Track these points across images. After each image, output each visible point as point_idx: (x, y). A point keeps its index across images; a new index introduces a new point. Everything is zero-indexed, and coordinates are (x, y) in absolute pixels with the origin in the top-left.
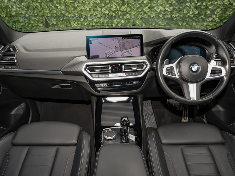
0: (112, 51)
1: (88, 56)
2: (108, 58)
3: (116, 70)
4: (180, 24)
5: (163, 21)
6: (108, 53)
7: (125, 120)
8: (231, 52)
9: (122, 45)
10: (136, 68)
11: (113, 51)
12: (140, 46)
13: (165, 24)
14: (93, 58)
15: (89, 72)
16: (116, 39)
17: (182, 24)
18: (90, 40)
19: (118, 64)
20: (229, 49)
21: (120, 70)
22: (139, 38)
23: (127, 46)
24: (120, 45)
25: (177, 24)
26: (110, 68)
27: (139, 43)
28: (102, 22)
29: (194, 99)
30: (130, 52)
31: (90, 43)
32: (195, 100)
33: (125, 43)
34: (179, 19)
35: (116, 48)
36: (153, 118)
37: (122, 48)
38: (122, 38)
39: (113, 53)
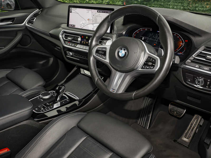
0: (85, 23)
1: (68, 24)
2: (81, 29)
3: (84, 42)
6: (82, 25)
9: (95, 18)
11: (87, 23)
15: (64, 38)
16: (90, 11)
18: (71, 9)
23: (99, 19)
24: (93, 18)
31: (71, 12)
32: (115, 92)
33: (98, 16)
35: (88, 20)
37: (94, 21)
38: (97, 10)
39: (86, 24)
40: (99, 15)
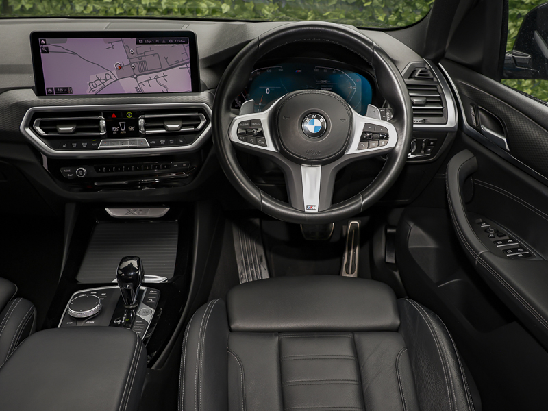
0: (108, 77)
1: (40, 89)
2: (96, 95)
3: (119, 129)
4: (381, 19)
5: (337, 9)
6: (98, 83)
7: (131, 265)
8: (438, 87)
9: (137, 60)
10: (177, 126)
11: (113, 77)
12: (189, 65)
13: (342, 16)
14: (53, 93)
15: (42, 132)
16: (119, 43)
17: (386, 18)
18: (43, 42)
19: (125, 112)
20: (435, 80)
21: (131, 128)
22: (186, 43)
23: (151, 62)
24: (132, 61)
25: (372, 18)
26: (103, 123)
27: (187, 57)
28: (167, 8)
29: (313, 208)
30: (161, 80)
31: (44, 52)
32: (317, 211)
33: (146, 54)
34: (379, 5)
35: (120, 68)
36: (262, 268)
37: (137, 68)
38: (135, 39)
39: (111, 80)
40: (151, 51)
